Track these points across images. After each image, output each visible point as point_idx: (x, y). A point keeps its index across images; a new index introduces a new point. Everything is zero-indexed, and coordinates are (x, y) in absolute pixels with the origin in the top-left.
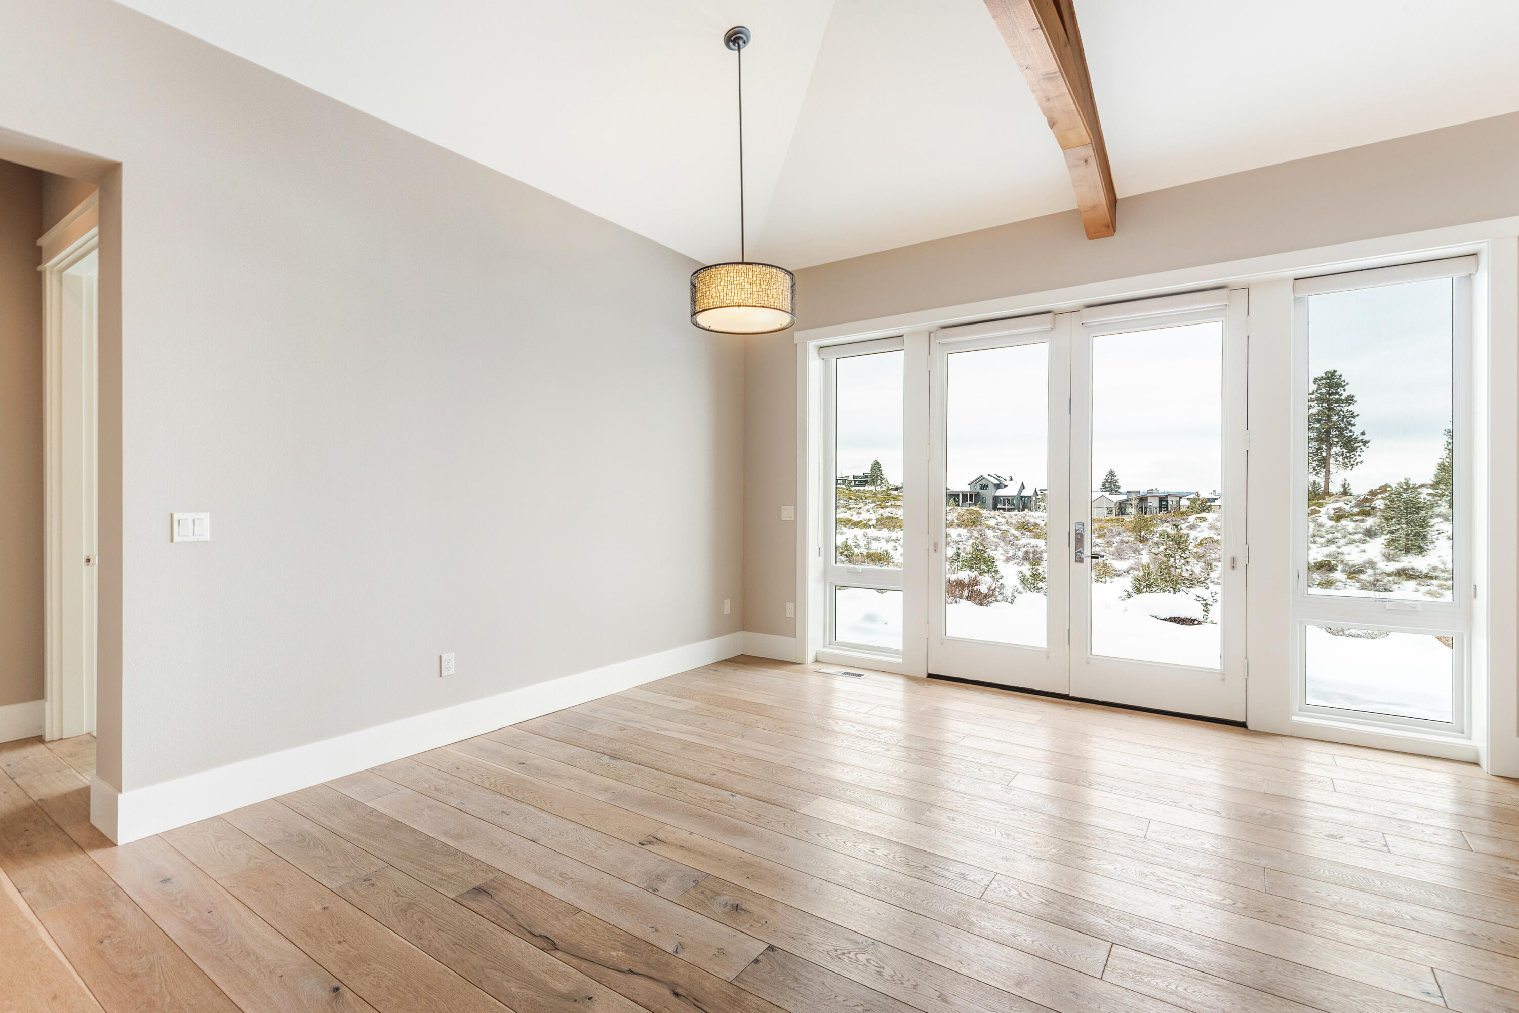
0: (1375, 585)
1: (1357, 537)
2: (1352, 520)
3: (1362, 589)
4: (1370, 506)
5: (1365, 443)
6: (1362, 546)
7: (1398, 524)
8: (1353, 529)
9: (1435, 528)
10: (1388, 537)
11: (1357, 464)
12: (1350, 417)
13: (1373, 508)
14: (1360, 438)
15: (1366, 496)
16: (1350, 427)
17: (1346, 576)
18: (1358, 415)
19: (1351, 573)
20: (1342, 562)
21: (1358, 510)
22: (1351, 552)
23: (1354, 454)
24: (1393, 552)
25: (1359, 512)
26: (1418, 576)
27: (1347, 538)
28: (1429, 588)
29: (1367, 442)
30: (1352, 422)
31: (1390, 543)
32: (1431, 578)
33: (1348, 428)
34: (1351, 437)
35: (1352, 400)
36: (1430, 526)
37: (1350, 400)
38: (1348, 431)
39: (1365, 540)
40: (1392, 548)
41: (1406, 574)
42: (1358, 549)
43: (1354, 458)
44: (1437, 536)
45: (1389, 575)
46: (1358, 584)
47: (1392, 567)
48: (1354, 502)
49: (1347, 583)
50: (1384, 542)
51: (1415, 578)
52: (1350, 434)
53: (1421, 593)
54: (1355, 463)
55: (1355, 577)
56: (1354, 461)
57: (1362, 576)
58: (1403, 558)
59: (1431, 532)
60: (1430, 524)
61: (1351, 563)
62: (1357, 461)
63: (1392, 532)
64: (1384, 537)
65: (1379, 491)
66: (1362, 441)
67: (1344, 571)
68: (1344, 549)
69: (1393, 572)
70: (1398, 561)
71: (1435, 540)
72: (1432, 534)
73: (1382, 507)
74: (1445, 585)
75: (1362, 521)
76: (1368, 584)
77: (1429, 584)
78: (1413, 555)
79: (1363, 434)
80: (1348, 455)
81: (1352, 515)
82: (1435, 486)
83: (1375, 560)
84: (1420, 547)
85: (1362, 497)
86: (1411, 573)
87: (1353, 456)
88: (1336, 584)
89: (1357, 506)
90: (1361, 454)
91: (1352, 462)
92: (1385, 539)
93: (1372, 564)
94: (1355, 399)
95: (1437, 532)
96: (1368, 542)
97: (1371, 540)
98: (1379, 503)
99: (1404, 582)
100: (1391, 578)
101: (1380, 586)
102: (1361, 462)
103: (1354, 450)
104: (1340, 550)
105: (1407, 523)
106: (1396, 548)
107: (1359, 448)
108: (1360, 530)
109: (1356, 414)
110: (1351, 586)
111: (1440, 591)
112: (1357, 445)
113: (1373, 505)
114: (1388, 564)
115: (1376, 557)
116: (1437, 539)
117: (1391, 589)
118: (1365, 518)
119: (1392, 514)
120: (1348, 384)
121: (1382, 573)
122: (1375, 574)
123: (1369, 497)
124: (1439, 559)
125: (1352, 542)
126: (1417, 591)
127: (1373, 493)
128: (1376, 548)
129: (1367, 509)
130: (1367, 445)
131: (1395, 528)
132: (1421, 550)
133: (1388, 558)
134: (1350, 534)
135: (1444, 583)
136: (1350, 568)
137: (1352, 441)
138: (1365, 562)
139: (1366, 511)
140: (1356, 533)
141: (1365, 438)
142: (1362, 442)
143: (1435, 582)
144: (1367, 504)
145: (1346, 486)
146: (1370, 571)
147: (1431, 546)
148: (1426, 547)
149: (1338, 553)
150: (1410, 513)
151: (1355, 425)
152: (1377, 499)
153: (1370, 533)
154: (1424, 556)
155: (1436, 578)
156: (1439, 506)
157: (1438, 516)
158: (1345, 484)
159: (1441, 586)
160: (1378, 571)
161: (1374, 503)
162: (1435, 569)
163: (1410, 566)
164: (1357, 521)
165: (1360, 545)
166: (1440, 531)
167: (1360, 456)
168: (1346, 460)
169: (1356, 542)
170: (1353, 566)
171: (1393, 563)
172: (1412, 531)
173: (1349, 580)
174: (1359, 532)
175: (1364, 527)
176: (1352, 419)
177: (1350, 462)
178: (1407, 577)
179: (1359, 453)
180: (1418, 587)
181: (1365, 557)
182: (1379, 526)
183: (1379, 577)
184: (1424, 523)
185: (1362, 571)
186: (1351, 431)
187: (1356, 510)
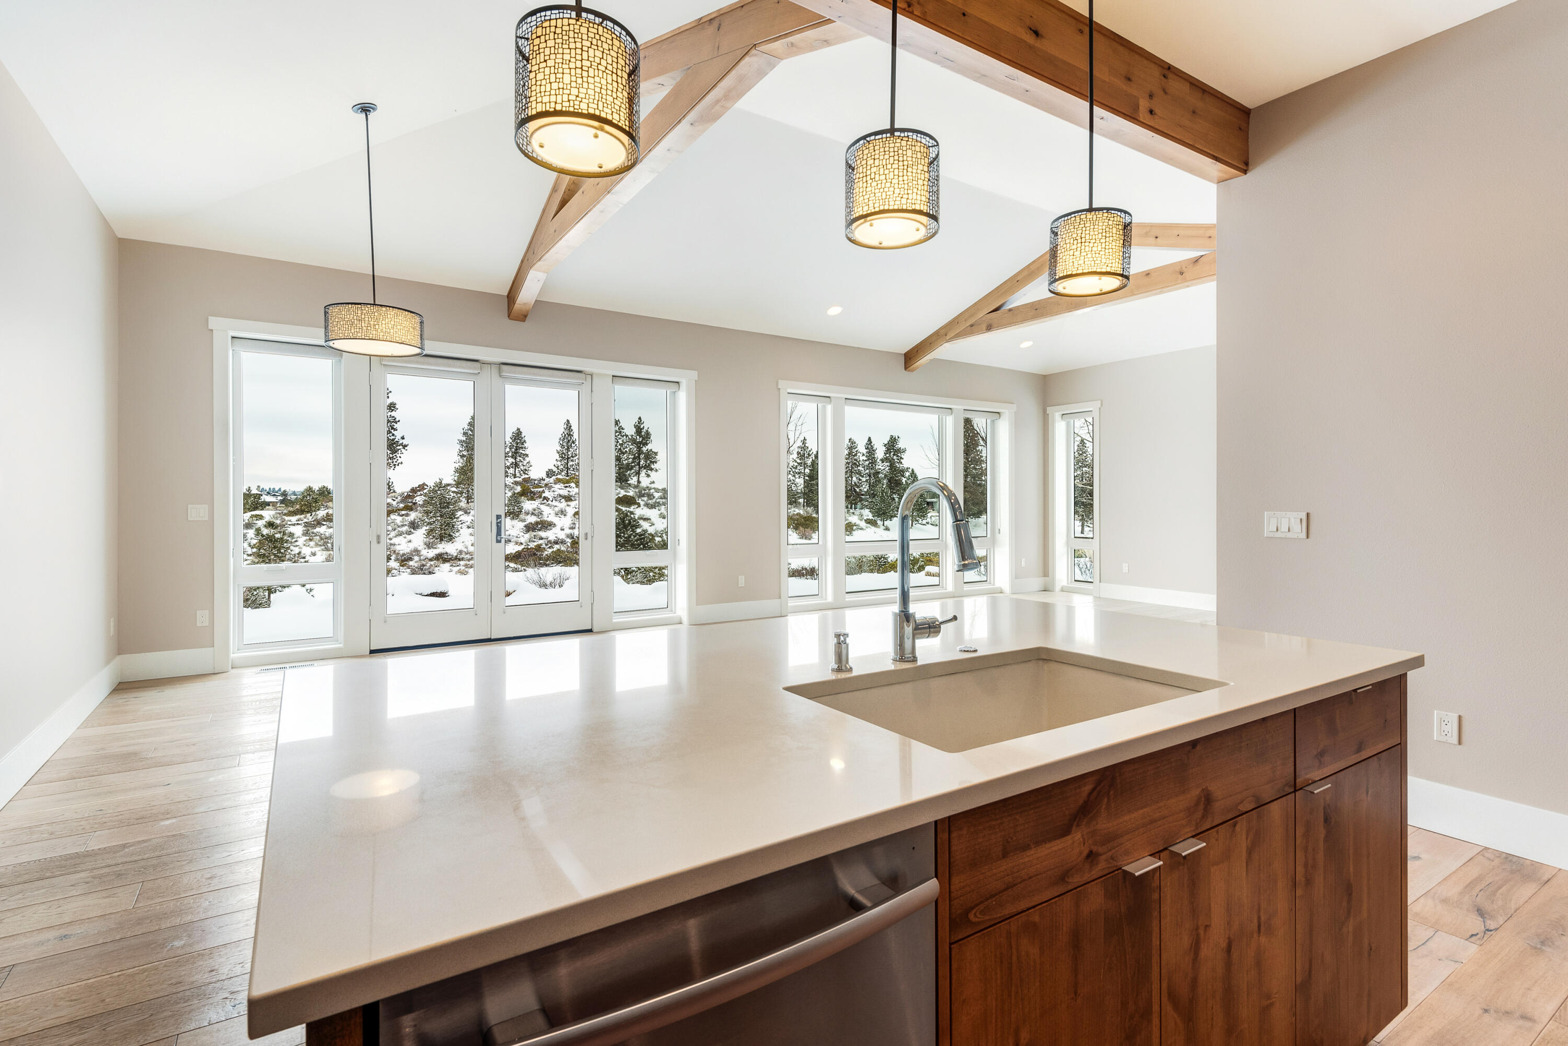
0: (422, 570)
1: (405, 529)
2: (399, 514)
3: (413, 574)
4: (412, 502)
5: (405, 446)
6: (409, 537)
7: (435, 517)
8: (401, 522)
9: (460, 519)
10: (428, 528)
11: (398, 465)
12: (393, 422)
13: (415, 504)
14: (401, 442)
15: (409, 493)
16: (392, 431)
17: (399, 564)
18: (399, 421)
19: (403, 561)
20: (395, 551)
21: (403, 506)
22: (400, 543)
23: (396, 456)
24: (432, 540)
25: (404, 507)
26: (450, 559)
27: (396, 531)
28: (458, 568)
29: (406, 446)
30: (395, 427)
31: (430, 532)
32: (459, 560)
33: (391, 432)
34: (393, 440)
35: (394, 407)
36: (456, 518)
37: (393, 407)
38: (391, 435)
39: (410, 531)
40: (431, 537)
41: (442, 558)
42: (406, 540)
43: (396, 459)
44: (461, 525)
45: (431, 560)
46: (409, 570)
47: (432, 553)
48: (399, 498)
49: (401, 570)
50: (425, 532)
51: (449, 561)
52: (392, 437)
53: (454, 572)
54: (397, 463)
55: (406, 564)
56: (396, 462)
57: (411, 563)
58: (439, 546)
59: (457, 523)
60: (456, 516)
61: (401, 552)
62: (398, 462)
63: (430, 524)
64: (425, 528)
65: (418, 489)
66: (401, 444)
67: (396, 560)
68: (395, 541)
69: (433, 557)
70: (436, 548)
71: (459, 529)
72: (458, 525)
73: (421, 503)
74: (469, 565)
75: (407, 515)
76: (417, 570)
77: (458, 564)
78: (446, 542)
79: (403, 438)
80: (391, 456)
81: (399, 510)
82: (458, 484)
83: (419, 548)
84: (450, 535)
85: (406, 494)
86: (446, 557)
87: (395, 457)
88: (392, 572)
89: (402, 502)
90: (401, 455)
91: (394, 463)
92: (426, 530)
93: (417, 552)
94: (397, 407)
95: (460, 523)
96: (413, 533)
97: (414, 532)
98: (419, 499)
99: (441, 565)
100: (432, 563)
101: (426, 570)
102: (402, 463)
103: (396, 452)
104: (392, 542)
105: (441, 516)
106: (434, 537)
107: (400, 450)
108: (406, 523)
109: (397, 420)
110: (403, 572)
111: (466, 569)
112: (398, 448)
113: (414, 501)
114: (429, 551)
115: (419, 546)
116: (461, 528)
117: (433, 572)
118: (409, 513)
119: (430, 508)
120: (390, 392)
121: (425, 559)
122: (420, 560)
123: (411, 494)
124: (463, 544)
125: (400, 534)
126: (451, 571)
127: (414, 490)
128: (419, 538)
129: (410, 504)
130: (406, 448)
131: (432, 520)
132: (451, 538)
133: (429, 546)
134: (399, 527)
135: (468, 563)
136: (402, 557)
137: (394, 443)
138: (411, 551)
139: (409, 506)
140: (403, 526)
141: (405, 442)
142: (402, 446)
143: (462, 563)
144: (410, 500)
145: (390, 484)
146: (416, 558)
147: (457, 534)
148: (454, 535)
149: (391, 544)
150: (444, 508)
151: (397, 430)
152: (417, 496)
153: (414, 526)
154: (453, 543)
155: (463, 559)
156: (460, 501)
157: (460, 509)
158: (389, 482)
159: (466, 566)
160: (422, 558)
161: (415, 499)
162: (461, 552)
163: (443, 551)
164: (403, 515)
165: (407, 536)
166: (462, 522)
167: (400, 457)
168: (390, 461)
169: (404, 534)
170: (404, 555)
171: (432, 550)
172: (445, 522)
173: (401, 568)
174: (406, 525)
175: (410, 520)
176: (395, 424)
177: (393, 462)
178: (443, 560)
179: (400, 455)
180: (451, 567)
181: (412, 546)
182: (420, 519)
183: (424, 563)
184: (452, 516)
185: (411, 559)
186: (393, 435)
187: (402, 505)
